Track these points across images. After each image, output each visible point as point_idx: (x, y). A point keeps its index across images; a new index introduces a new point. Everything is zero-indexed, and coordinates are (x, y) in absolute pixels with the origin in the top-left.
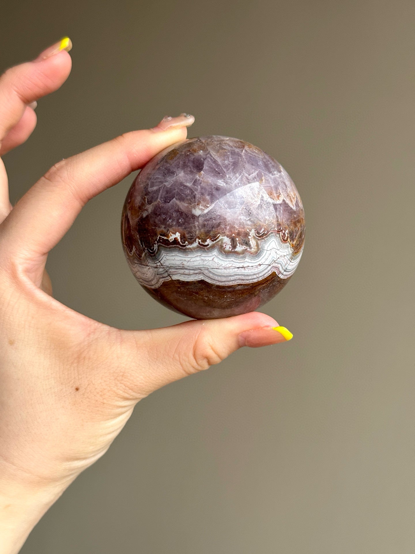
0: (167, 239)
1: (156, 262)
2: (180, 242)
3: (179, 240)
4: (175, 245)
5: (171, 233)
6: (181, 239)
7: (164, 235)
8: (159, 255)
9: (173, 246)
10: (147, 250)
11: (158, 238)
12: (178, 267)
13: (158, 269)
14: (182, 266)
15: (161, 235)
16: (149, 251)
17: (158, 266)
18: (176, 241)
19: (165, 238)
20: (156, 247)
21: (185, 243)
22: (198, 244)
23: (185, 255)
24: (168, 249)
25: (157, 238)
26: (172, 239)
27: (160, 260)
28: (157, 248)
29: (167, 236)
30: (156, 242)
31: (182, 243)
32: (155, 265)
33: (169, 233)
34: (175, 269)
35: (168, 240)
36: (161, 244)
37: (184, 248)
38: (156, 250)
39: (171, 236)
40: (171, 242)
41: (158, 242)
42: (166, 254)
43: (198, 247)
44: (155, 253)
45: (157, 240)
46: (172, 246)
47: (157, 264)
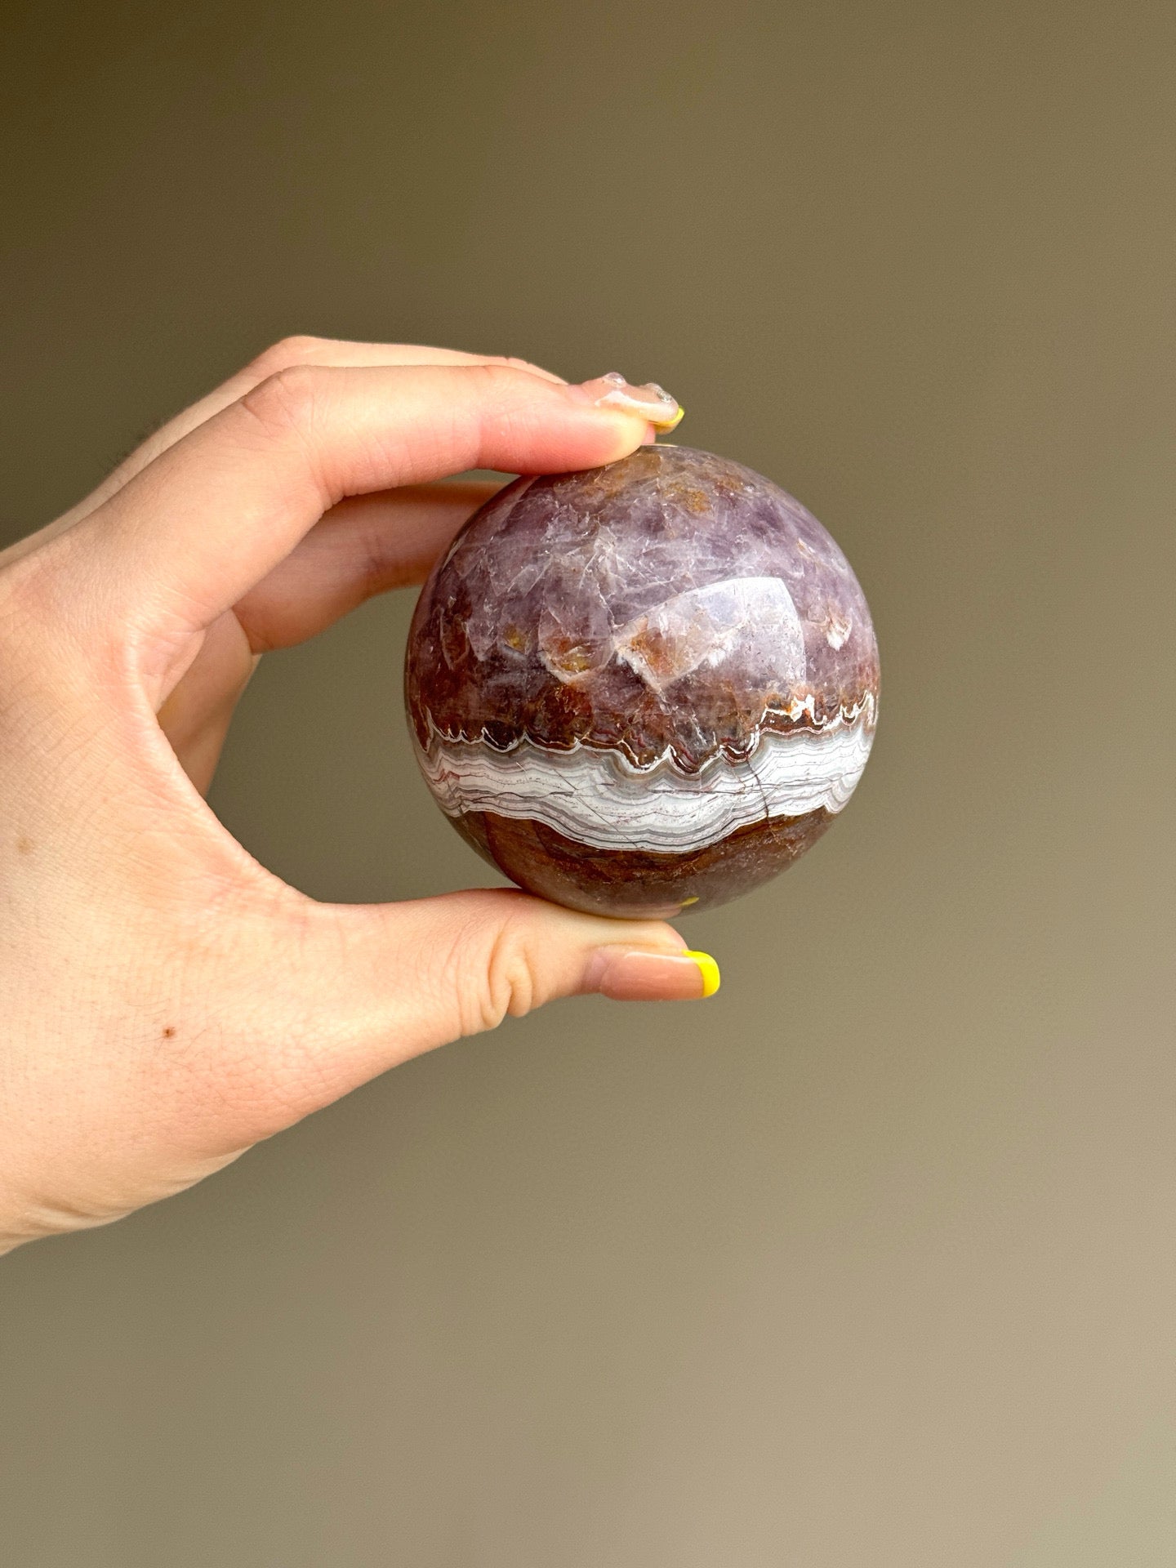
0: (786, 714)
1: (743, 779)
2: (813, 718)
3: (813, 715)
4: (802, 729)
5: (795, 699)
6: (816, 710)
7: (779, 707)
8: (760, 758)
9: (799, 730)
10: (726, 749)
11: (764, 715)
12: (795, 783)
13: (742, 796)
14: (804, 778)
15: (771, 706)
16: (731, 753)
17: (747, 789)
18: (804, 720)
19: (782, 713)
20: (754, 739)
21: (821, 719)
22: (843, 721)
23: (818, 750)
24: (786, 741)
25: (761, 716)
26: (798, 713)
27: (756, 773)
28: (757, 740)
29: (785, 706)
30: (757, 726)
31: (818, 721)
32: (739, 787)
33: (792, 699)
34: (788, 788)
35: (788, 717)
36: (771, 730)
37: (820, 732)
38: (755, 747)
39: (796, 705)
40: (795, 721)
41: (761, 727)
42: (778, 755)
43: (841, 725)
44: (749, 756)
45: (762, 721)
46: (795, 731)
47: (745, 783)
